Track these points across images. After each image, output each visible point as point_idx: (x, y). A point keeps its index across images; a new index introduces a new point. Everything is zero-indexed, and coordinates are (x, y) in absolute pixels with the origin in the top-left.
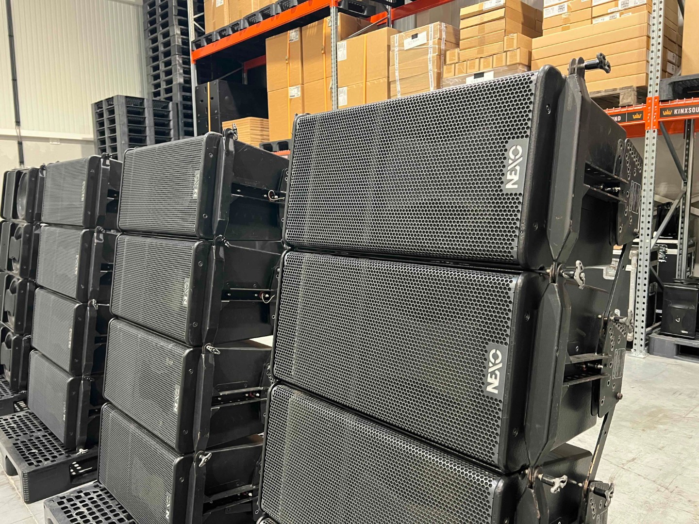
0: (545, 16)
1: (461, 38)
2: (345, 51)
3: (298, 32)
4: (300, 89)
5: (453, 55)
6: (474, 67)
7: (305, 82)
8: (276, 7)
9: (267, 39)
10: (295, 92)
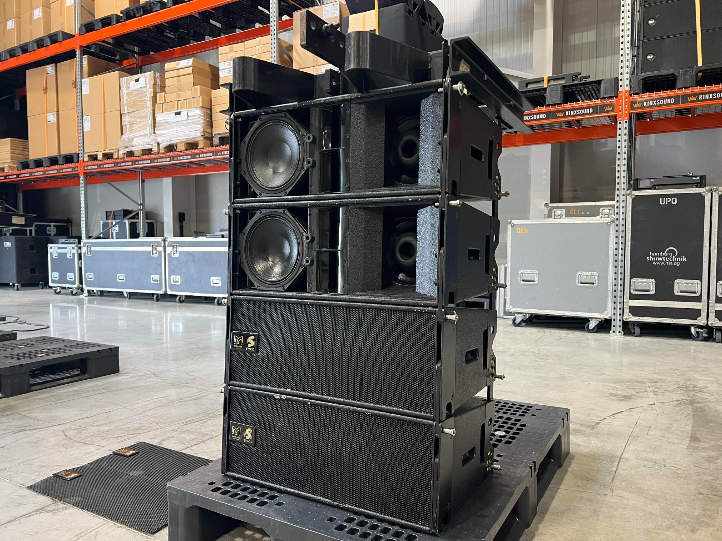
0: (220, 76)
1: (167, 85)
2: (88, 87)
3: (54, 68)
4: (55, 115)
5: (161, 96)
6: (175, 106)
7: (60, 110)
8: (33, 45)
9: (27, 71)
10: (52, 118)
